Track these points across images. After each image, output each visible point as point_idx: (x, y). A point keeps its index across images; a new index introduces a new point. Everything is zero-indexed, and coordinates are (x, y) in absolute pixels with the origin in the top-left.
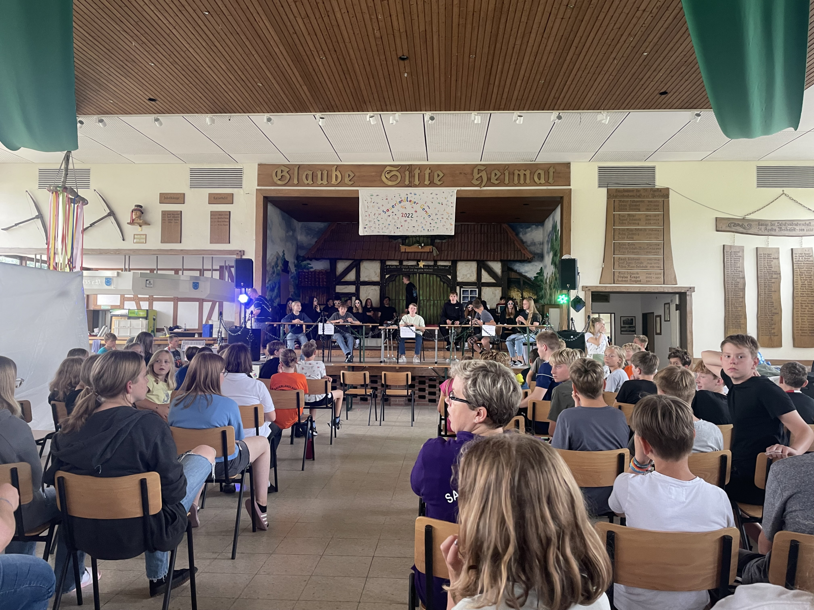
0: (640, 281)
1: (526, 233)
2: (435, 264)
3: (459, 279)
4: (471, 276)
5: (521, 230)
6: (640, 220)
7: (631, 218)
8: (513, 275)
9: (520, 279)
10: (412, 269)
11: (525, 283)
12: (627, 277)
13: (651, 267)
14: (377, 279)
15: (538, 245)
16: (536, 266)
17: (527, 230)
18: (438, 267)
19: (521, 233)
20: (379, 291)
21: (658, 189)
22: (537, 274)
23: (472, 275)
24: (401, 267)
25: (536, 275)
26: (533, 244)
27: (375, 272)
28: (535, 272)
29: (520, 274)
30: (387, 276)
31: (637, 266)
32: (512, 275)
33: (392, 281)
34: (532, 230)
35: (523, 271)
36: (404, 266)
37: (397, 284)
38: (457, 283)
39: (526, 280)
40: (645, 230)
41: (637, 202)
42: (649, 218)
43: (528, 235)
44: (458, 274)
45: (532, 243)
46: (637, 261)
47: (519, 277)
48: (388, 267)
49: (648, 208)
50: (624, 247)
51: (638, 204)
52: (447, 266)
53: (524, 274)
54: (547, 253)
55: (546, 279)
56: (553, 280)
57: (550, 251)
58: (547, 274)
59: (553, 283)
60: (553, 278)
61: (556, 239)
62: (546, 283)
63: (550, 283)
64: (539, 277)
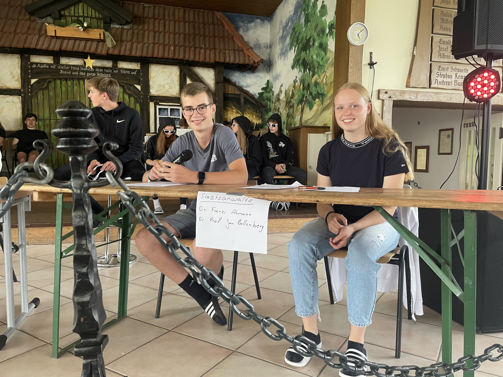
1: (247, 30)
2: (115, 67)
3: (154, 92)
4: (171, 88)
5: (242, 24)
8: (231, 90)
9: (239, 95)
10: (76, 71)
11: (246, 101)
12: (450, 77)
14: (16, 84)
15: (264, 49)
16: (261, 77)
17: (249, 25)
18: (119, 72)
19: (241, 29)
20: (20, 105)
22: (263, 89)
23: (173, 86)
24: (56, 67)
25: (261, 91)
26: (258, 46)
27: (11, 73)
28: (259, 87)
29: (240, 89)
30: (33, 81)
32: (230, 88)
33: (43, 89)
34: (256, 26)
35: (245, 85)
36: (63, 65)
37: (51, 93)
38: (151, 96)
39: (249, 98)
43: (251, 32)
44: (151, 83)
45: (255, 45)
47: (238, 93)
48: (35, 66)
52: (134, 70)
53: (245, 89)
54: (280, 56)
55: (279, 95)
56: (295, 92)
57: (290, 49)
58: (282, 86)
59: (296, 97)
60: (296, 89)
61: (307, 21)
62: (279, 100)
63: (288, 98)
64: (264, 94)
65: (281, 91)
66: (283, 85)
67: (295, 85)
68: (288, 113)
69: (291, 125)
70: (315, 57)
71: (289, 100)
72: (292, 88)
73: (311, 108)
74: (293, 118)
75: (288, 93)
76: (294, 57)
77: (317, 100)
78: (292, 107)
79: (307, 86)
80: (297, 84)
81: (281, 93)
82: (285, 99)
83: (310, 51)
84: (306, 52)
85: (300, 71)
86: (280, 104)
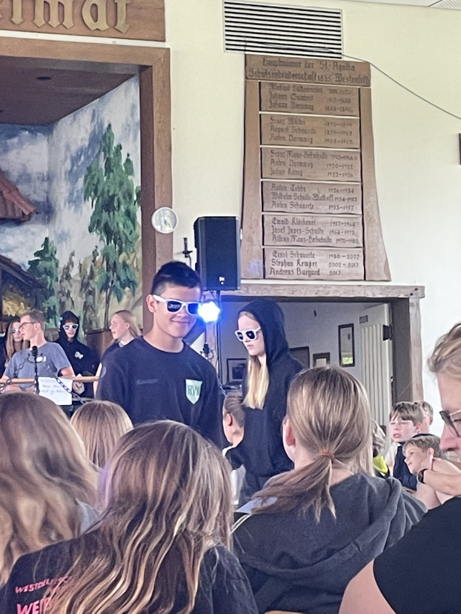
0: (318, 273)
1: (6, 151)
6: (314, 131)
7: (296, 126)
11: (7, 277)
12: (291, 264)
13: (338, 240)
15: (38, 184)
21: (348, 63)
22: (36, 254)
26: (26, 177)
28: (30, 250)
31: (310, 237)
39: (11, 272)
40: (324, 155)
41: (307, 89)
42: (331, 128)
45: (21, 176)
46: (310, 227)
49: (331, 104)
50: (284, 193)
51: (308, 94)
54: (69, 203)
55: (68, 268)
56: (96, 271)
57: (85, 199)
58: (73, 254)
59: (97, 279)
60: (98, 265)
61: (109, 169)
62: (68, 277)
63: (84, 278)
64: (40, 262)
65: (71, 263)
66: (75, 254)
67: (95, 259)
68: (85, 303)
69: (91, 322)
70: (121, 226)
71: (86, 280)
72: (90, 263)
73: (119, 300)
74: (94, 311)
75: (85, 270)
76: (91, 214)
77: (127, 289)
78: (91, 293)
79: (112, 266)
80: (97, 258)
81: (73, 266)
82: (79, 279)
83: (114, 214)
84: (109, 214)
85: (101, 239)
86: (71, 286)
